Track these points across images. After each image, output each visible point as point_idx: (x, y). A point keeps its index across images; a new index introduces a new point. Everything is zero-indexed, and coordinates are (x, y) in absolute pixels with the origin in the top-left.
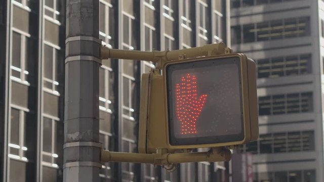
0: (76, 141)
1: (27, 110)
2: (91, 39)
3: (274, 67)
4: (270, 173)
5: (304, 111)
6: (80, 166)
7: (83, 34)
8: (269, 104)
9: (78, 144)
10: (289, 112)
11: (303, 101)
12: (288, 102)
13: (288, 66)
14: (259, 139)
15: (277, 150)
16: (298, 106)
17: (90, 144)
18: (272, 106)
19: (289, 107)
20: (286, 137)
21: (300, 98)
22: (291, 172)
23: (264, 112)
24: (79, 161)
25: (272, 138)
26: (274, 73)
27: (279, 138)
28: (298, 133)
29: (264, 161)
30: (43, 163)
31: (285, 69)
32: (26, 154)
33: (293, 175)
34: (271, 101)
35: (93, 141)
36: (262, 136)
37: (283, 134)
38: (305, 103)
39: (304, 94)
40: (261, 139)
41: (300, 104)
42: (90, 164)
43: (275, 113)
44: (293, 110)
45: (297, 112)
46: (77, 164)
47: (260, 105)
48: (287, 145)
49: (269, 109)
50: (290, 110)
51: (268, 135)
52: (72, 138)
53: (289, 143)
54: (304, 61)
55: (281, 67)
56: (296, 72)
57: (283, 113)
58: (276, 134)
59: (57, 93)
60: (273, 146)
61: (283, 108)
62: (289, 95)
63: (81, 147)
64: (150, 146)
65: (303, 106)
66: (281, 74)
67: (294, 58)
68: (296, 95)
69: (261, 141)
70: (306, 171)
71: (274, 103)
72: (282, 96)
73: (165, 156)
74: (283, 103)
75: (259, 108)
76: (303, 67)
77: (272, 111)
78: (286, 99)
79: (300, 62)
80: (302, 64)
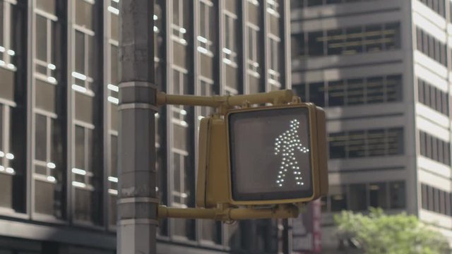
0: (131, 197)
1: (13, 104)
2: (146, 84)
3: (349, 40)
4: (343, 186)
5: (391, 100)
6: (136, 224)
7: (137, 79)
8: (342, 91)
9: (133, 200)
10: (369, 102)
11: (388, 86)
12: (369, 88)
13: (368, 38)
14: (329, 139)
15: (354, 155)
16: (382, 94)
17: (146, 200)
18: (346, 94)
19: (369, 95)
20: (365, 136)
21: (385, 83)
22: (372, 184)
23: (335, 102)
24: (135, 218)
25: (346, 137)
26: (349, 48)
27: (356, 137)
28: (381, 131)
29: (336, 168)
30: (36, 176)
31: (365, 43)
32: (12, 164)
33: (375, 188)
34: (345, 87)
35: (149, 196)
36: (332, 135)
37: (361, 132)
38: (391, 90)
39: (390, 77)
40: (332, 139)
41: (385, 90)
42: (146, 221)
43: (350, 104)
44: (375, 99)
45: (381, 101)
46: (132, 221)
47: (330, 92)
48: (366, 147)
49: (342, 98)
50: (371, 98)
51: (342, 133)
52: (126, 194)
53: (370, 144)
54: (390, 32)
55: (360, 39)
56: (380, 46)
57: (360, 103)
58: (352, 133)
59: (52, 80)
60: (347, 149)
61: (362, 96)
62: (371, 79)
63: (137, 203)
64: (210, 199)
65: (389, 93)
66: (359, 49)
67: (377, 27)
68: (379, 78)
69: (330, 142)
70: (392, 183)
71: (349, 90)
72: (359, 80)
73: (226, 211)
74: (361, 89)
75: (329, 96)
76: (388, 40)
77: (346, 100)
78: (365, 84)
79: (386, 32)
80: (388, 36)
